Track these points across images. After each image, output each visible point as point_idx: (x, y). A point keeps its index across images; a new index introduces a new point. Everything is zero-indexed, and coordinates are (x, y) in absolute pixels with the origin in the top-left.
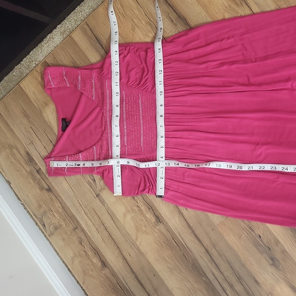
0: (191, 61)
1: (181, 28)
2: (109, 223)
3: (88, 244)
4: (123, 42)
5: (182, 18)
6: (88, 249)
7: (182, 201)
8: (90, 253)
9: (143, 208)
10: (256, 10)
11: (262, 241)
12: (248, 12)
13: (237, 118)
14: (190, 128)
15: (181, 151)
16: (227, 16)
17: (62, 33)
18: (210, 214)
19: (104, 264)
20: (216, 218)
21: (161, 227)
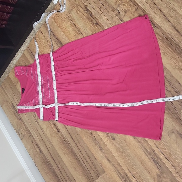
0: (64, 60)
1: (60, 46)
2: (41, 133)
3: (35, 143)
4: (40, 54)
5: (60, 42)
6: (35, 145)
7: (65, 122)
8: (35, 147)
9: (52, 126)
10: (85, 36)
11: (95, 139)
12: (82, 37)
16: (75, 39)
17: (21, 52)
18: (76, 128)
19: (41, 151)
20: (78, 129)
21: (59, 134)
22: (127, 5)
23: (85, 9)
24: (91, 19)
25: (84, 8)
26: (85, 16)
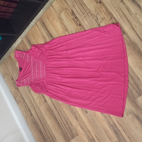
2: (33, 101)
3: (27, 107)
8: (28, 110)
9: (41, 97)
10: (70, 33)
11: (73, 111)
12: (68, 34)
13: (66, 69)
14: (53, 72)
15: (51, 80)
19: (31, 114)
21: (46, 103)
22: (104, 14)
23: (72, 13)
24: (76, 21)
25: (71, 11)
26: (71, 18)
